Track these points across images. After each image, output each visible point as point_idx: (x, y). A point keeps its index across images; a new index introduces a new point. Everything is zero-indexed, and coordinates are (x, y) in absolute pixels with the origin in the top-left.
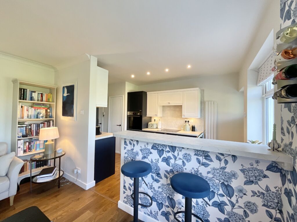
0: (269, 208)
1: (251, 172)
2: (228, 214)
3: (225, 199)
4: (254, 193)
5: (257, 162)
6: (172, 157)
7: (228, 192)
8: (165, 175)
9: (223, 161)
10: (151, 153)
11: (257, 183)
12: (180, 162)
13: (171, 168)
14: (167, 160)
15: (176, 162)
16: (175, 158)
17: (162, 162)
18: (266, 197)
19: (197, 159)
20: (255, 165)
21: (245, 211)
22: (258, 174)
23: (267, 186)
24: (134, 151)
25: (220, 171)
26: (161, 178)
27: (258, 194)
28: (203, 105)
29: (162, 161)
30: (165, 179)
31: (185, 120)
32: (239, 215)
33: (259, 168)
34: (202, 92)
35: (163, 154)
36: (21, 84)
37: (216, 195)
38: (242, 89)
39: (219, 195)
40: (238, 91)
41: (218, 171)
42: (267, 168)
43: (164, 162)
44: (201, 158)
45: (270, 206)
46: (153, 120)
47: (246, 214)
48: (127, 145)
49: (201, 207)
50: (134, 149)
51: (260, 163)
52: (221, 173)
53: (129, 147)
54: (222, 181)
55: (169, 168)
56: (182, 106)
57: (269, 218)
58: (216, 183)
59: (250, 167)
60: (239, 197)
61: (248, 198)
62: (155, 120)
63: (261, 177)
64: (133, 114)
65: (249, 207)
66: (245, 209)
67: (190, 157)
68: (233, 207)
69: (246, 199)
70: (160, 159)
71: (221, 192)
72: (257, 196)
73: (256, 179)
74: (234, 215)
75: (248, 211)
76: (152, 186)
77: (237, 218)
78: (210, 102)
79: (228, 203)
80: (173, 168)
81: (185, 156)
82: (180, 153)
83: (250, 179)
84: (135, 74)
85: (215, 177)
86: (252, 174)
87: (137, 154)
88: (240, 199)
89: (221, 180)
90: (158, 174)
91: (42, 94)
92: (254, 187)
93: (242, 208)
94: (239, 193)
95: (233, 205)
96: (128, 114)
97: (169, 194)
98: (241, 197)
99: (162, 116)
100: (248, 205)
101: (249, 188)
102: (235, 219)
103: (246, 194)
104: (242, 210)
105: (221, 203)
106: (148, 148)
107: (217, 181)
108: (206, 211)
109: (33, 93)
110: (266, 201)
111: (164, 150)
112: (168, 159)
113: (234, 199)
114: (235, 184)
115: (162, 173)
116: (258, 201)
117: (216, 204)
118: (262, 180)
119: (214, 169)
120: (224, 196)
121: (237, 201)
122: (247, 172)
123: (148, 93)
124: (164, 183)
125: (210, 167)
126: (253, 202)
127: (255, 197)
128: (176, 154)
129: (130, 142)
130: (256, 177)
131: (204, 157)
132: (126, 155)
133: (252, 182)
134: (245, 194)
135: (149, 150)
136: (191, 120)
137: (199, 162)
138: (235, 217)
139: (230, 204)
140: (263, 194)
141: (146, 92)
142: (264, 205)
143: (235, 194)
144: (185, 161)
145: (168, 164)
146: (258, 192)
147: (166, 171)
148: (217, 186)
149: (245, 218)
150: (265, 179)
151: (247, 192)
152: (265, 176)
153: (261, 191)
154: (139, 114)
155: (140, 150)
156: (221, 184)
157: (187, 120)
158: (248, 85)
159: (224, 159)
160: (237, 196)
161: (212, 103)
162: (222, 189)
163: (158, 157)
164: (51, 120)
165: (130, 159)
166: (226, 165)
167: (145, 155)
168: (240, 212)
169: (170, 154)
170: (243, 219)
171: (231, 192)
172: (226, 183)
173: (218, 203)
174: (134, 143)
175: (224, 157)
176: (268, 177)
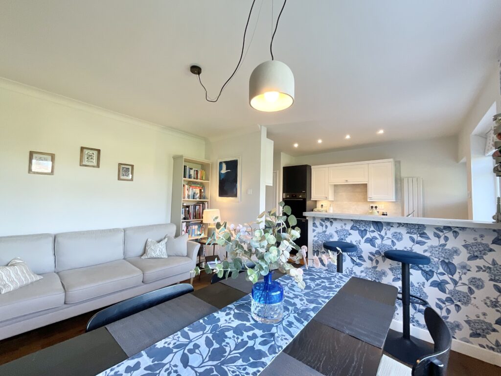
0: (497, 282)
1: (475, 247)
2: (450, 293)
3: (446, 277)
4: (479, 269)
5: (481, 237)
6: (378, 237)
7: (450, 269)
8: (369, 257)
9: (442, 238)
10: (350, 234)
11: (482, 258)
12: (388, 242)
13: (377, 249)
14: (371, 241)
15: (383, 242)
16: (382, 238)
17: (365, 244)
18: (493, 271)
19: (410, 237)
20: (479, 240)
21: (469, 288)
22: (482, 249)
23: (493, 260)
24: (327, 233)
25: (439, 249)
26: (364, 261)
27: (484, 269)
28: (399, 182)
29: (365, 242)
30: (369, 262)
31: (371, 205)
32: (463, 293)
33: (483, 242)
34: (398, 164)
35: (366, 234)
36: (186, 161)
37: (435, 274)
38: (464, 160)
39: (439, 274)
40: (458, 162)
41: (437, 249)
42: (493, 241)
43: (368, 243)
44: (415, 236)
45: (498, 280)
46: (319, 205)
47: (471, 291)
48: (316, 227)
49: (417, 289)
50: (326, 231)
51: (484, 237)
52: (440, 250)
53: (320, 229)
54: (442, 259)
55: (374, 250)
56: (367, 184)
57: (497, 292)
58: (435, 262)
59: (474, 241)
60: (462, 274)
61: (473, 273)
62: (322, 205)
63: (486, 252)
64: (292, 196)
65: (474, 283)
66: (470, 286)
67: (402, 236)
68: (456, 285)
69: (470, 275)
70: (363, 241)
71: (441, 270)
72: (483, 271)
73: (481, 254)
74: (458, 293)
75: (473, 287)
76: (352, 271)
77: (461, 296)
78: (410, 180)
79: (449, 281)
80: (380, 249)
81: (395, 235)
82: (388, 232)
83: (474, 254)
84: (298, 143)
85: (433, 255)
86: (477, 249)
87: (331, 236)
88: (463, 276)
89: (440, 258)
90: (360, 257)
91: (197, 171)
92: (479, 262)
93: (466, 285)
94: (462, 270)
95: (455, 283)
96: (284, 197)
97: (376, 278)
98: (465, 274)
99: (333, 200)
100: (473, 281)
101: (473, 264)
102: (459, 297)
103: (471, 269)
104: (467, 287)
105: (441, 282)
106: (346, 228)
107: (436, 260)
108: (424, 292)
109: (191, 171)
110: (493, 276)
111: (367, 230)
112: (373, 240)
113: (456, 277)
114: (456, 261)
115: (365, 255)
116: (485, 276)
117: (435, 284)
118: (487, 254)
119: (432, 247)
120: (445, 274)
121: (460, 278)
122: (470, 247)
123: (312, 167)
124: (368, 267)
125: (426, 245)
126: (478, 277)
127: (481, 272)
128: (383, 233)
129: (320, 223)
130: (480, 252)
131: (419, 235)
132: (316, 239)
133: (477, 257)
134: (469, 270)
135: (348, 231)
136: (380, 205)
137: (413, 240)
138: (459, 295)
139: (452, 282)
140: (490, 268)
141: (311, 166)
142: (491, 280)
143: (458, 271)
144: (395, 241)
145: (373, 245)
146: (484, 266)
147: (371, 253)
148: (436, 264)
149: (469, 295)
150: (491, 253)
151: (471, 267)
152: (491, 250)
153: (487, 265)
154: (301, 196)
155: (335, 232)
156: (441, 262)
157: (374, 205)
158: (472, 155)
159: (444, 236)
160: (459, 273)
161: (415, 180)
162: (442, 267)
163: (360, 238)
164: (206, 201)
165: (321, 242)
166: (446, 242)
167: (342, 237)
168: (465, 289)
169: (376, 234)
170: (468, 296)
171: (452, 270)
172: (447, 261)
173: (437, 283)
174: (327, 224)
175: (444, 234)
176: (494, 251)
